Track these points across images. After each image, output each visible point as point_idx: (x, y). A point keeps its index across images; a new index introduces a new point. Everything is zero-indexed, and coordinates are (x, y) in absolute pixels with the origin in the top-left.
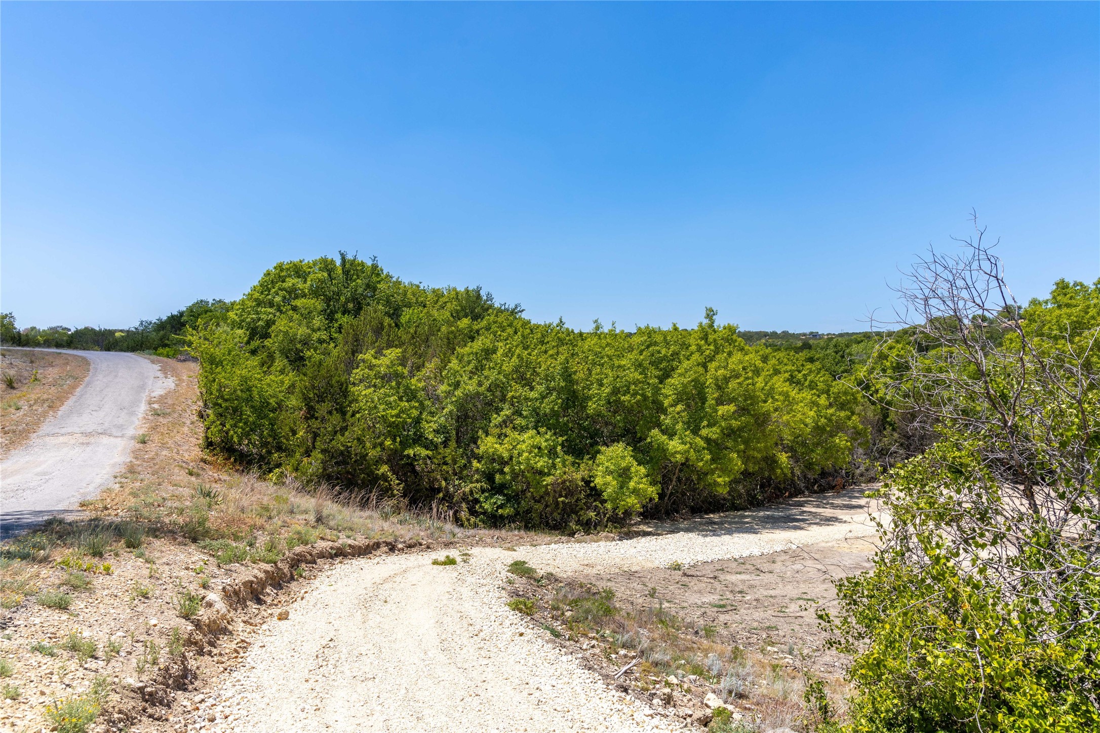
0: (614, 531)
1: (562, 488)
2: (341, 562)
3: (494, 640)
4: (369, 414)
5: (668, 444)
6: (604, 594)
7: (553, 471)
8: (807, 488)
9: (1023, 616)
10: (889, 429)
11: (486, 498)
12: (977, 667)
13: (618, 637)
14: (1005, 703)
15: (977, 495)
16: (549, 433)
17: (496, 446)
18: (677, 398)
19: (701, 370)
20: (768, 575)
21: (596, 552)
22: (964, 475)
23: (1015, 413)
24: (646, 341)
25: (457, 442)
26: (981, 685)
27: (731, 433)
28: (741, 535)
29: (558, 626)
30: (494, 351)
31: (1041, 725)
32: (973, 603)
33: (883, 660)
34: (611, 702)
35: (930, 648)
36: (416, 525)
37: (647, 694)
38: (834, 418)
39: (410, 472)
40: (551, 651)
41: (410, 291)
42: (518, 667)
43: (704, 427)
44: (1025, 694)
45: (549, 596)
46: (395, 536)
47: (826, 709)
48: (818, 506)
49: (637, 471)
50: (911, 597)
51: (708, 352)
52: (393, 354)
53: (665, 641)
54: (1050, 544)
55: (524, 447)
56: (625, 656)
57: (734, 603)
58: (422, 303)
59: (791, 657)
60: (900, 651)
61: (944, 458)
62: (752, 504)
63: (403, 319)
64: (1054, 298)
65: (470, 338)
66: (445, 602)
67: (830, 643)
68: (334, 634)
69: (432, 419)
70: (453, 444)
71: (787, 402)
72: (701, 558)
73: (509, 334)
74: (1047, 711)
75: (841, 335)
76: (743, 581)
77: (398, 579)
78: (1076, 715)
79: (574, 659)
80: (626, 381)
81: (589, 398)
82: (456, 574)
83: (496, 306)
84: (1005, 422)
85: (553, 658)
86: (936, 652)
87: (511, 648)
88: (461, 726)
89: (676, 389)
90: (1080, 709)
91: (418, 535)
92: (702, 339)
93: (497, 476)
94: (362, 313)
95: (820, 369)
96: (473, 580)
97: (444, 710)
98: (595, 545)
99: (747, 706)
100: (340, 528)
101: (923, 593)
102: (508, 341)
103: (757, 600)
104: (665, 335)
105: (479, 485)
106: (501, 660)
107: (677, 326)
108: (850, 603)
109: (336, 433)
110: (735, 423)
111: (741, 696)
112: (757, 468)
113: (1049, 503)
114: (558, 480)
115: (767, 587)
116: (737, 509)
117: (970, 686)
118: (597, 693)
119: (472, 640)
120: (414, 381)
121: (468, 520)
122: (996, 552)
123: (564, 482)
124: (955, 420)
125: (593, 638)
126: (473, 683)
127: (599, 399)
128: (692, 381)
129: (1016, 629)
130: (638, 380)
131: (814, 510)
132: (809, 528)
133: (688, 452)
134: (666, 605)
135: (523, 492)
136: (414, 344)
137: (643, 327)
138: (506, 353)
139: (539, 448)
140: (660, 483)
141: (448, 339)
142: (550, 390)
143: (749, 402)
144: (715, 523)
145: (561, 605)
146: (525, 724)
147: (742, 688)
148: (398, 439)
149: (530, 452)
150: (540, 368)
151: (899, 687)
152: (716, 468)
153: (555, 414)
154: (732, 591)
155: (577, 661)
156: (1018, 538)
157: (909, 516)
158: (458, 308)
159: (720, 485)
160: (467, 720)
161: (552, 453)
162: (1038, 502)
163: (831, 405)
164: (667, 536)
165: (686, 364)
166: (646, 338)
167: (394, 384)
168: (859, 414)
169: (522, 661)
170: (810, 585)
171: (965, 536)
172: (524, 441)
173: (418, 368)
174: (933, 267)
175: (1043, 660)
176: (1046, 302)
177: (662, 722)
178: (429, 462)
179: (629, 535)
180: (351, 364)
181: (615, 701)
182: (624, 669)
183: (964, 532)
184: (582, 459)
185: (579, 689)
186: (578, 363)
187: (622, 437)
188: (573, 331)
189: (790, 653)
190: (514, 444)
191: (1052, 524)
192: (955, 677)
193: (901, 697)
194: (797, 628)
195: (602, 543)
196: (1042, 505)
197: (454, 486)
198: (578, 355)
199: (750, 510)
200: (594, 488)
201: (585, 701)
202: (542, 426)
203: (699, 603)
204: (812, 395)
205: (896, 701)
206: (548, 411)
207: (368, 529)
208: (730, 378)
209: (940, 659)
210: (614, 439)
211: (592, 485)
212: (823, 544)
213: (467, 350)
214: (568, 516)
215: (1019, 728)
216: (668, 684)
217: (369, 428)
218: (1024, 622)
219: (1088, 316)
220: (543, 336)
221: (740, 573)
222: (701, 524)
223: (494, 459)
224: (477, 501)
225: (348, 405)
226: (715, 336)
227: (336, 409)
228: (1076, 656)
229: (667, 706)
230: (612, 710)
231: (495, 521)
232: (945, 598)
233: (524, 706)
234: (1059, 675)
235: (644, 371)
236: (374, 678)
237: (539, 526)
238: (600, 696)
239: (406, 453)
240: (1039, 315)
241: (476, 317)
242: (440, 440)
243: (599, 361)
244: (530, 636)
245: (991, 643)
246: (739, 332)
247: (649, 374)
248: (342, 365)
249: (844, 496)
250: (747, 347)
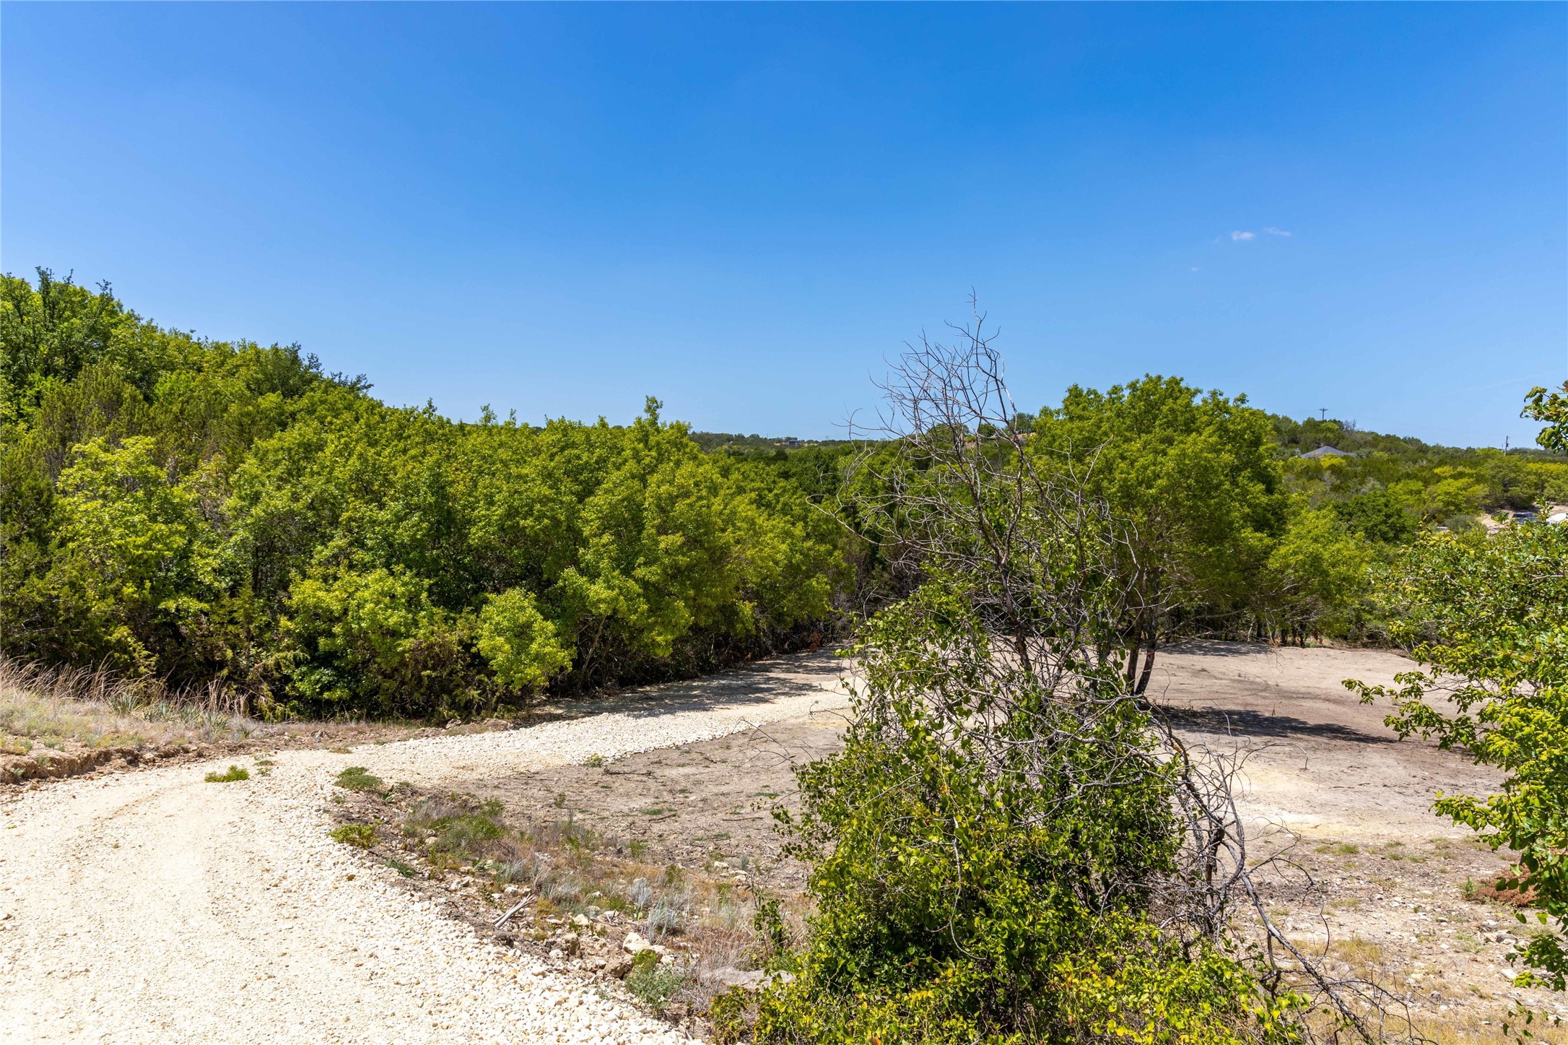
0: (506, 716)
1: (428, 655)
2: (34, 788)
3: (306, 890)
4: (94, 543)
5: (588, 589)
6: (487, 808)
7: (413, 631)
8: (776, 647)
9: (1007, 796)
10: (878, 567)
11: (303, 675)
12: (954, 863)
13: (504, 867)
14: (983, 903)
15: (964, 650)
16: (408, 573)
17: (320, 594)
18: (603, 524)
19: (637, 484)
20: (719, 766)
21: (478, 748)
22: (951, 625)
23: (1010, 547)
24: (559, 441)
25: (254, 588)
26: (958, 885)
27: (677, 573)
28: (687, 713)
29: (413, 861)
30: (320, 448)
31: (1019, 925)
32: (954, 785)
33: (847, 866)
34: (484, 962)
35: (902, 845)
36: (179, 721)
37: (542, 944)
38: (811, 553)
39: (169, 636)
40: (396, 898)
41: (172, 344)
42: (342, 927)
43: (639, 566)
44: (1004, 891)
45: (401, 816)
46: (141, 740)
47: (780, 935)
48: (788, 671)
49: (542, 629)
50: (884, 782)
51: (647, 460)
52: (138, 445)
53: (575, 868)
54: (1041, 707)
55: (367, 594)
56: (514, 894)
57: (673, 807)
58: (194, 364)
59: (744, 872)
60: (867, 852)
61: (929, 605)
62: (702, 670)
63: (161, 389)
64: (1066, 407)
65: (279, 425)
66: (224, 839)
67: (788, 850)
68: (15, 906)
69: (211, 551)
70: (247, 591)
71: (751, 532)
72: (631, 747)
73: (345, 422)
74: (1028, 908)
75: (825, 443)
76: (687, 776)
77: (142, 809)
78: (1058, 910)
79: (433, 906)
80: (528, 497)
81: (471, 522)
82: (246, 794)
83: (325, 376)
84: (999, 559)
85: (400, 907)
86: (909, 849)
87: (332, 899)
88: (239, 1027)
89: (601, 512)
90: (1062, 901)
91: (183, 736)
92: (640, 441)
93: (322, 641)
94: (81, 374)
95: (797, 488)
96: (276, 802)
97: (212, 1007)
98: (476, 737)
99: (681, 944)
100: (34, 732)
101: (897, 777)
102: (344, 433)
103: (704, 800)
104: (587, 433)
105: (290, 655)
106: (316, 919)
107: (606, 420)
108: (815, 796)
109: (27, 574)
110: (682, 560)
111: (674, 932)
112: (710, 621)
113: (1043, 658)
114: (421, 643)
115: (718, 781)
116: (683, 678)
117: (947, 887)
118: (464, 951)
119: (267, 894)
120: (177, 490)
121: (273, 709)
122: (982, 720)
123: (431, 647)
124: (946, 556)
125: (468, 873)
126: (266, 959)
127: (489, 524)
128: (623, 500)
129: (999, 812)
130: (545, 496)
131: (782, 676)
132: (775, 700)
133: (617, 599)
134: (578, 816)
135: (365, 663)
136: (179, 431)
137: (555, 420)
138: (340, 451)
139: (393, 597)
140: (576, 645)
141: (241, 424)
142: (411, 509)
143: (702, 531)
144: (652, 699)
145: (419, 829)
146: (348, 1011)
147: (677, 920)
148: (148, 584)
149: (378, 602)
150: (396, 474)
151: (866, 897)
152: (656, 622)
153: (416, 544)
154: (671, 791)
155: (438, 909)
156: (1007, 702)
157: (886, 679)
158: (260, 376)
159: (660, 645)
160: (250, 1016)
161: (412, 603)
162: (1031, 657)
163: (808, 536)
164: (584, 720)
165: (616, 476)
166: (559, 436)
167: (140, 494)
168: (842, 549)
169: (350, 918)
170: (774, 776)
171: (950, 701)
172: (366, 586)
173: (187, 470)
174: (924, 359)
175: (1026, 847)
176: (1058, 412)
177: (557, 981)
178: (204, 619)
179: (529, 721)
180: (59, 460)
181: (490, 960)
182: (509, 912)
183: (950, 697)
184: (461, 612)
185: (436, 949)
186: (457, 470)
187: (522, 579)
188: (448, 422)
189: (744, 868)
190: (350, 590)
191: (1044, 682)
192: (929, 877)
193: (868, 910)
194: (753, 833)
195: (488, 735)
196: (1035, 661)
197: (248, 657)
198: (457, 459)
199: (700, 679)
200: (477, 655)
201: (445, 965)
202: (397, 563)
203: (626, 810)
204: (785, 522)
205: (862, 916)
206: (406, 540)
207: (89, 731)
208: (677, 497)
209: (912, 858)
210: (509, 581)
211: (474, 650)
212: (793, 721)
213: (273, 443)
214: (437, 697)
215: (997, 932)
216: (574, 927)
217: (93, 566)
218: (1008, 803)
219: (1100, 432)
220: (401, 427)
221: (683, 765)
222: (632, 700)
223: (316, 615)
224: (287, 679)
225: (53, 528)
226: (659, 438)
227: (29, 534)
228: (1061, 840)
229: (571, 957)
230: (484, 973)
231: (317, 709)
232: (923, 780)
233: (348, 984)
234: (1044, 864)
235: (555, 484)
236: (87, 971)
237: (390, 713)
238: (469, 955)
239: (162, 606)
240: (1049, 428)
241: (290, 393)
242: (224, 585)
243: (489, 468)
244: (365, 879)
245: (971, 832)
246: (694, 433)
247: (563, 488)
248: (42, 461)
249: (821, 656)
250: (701, 456)
